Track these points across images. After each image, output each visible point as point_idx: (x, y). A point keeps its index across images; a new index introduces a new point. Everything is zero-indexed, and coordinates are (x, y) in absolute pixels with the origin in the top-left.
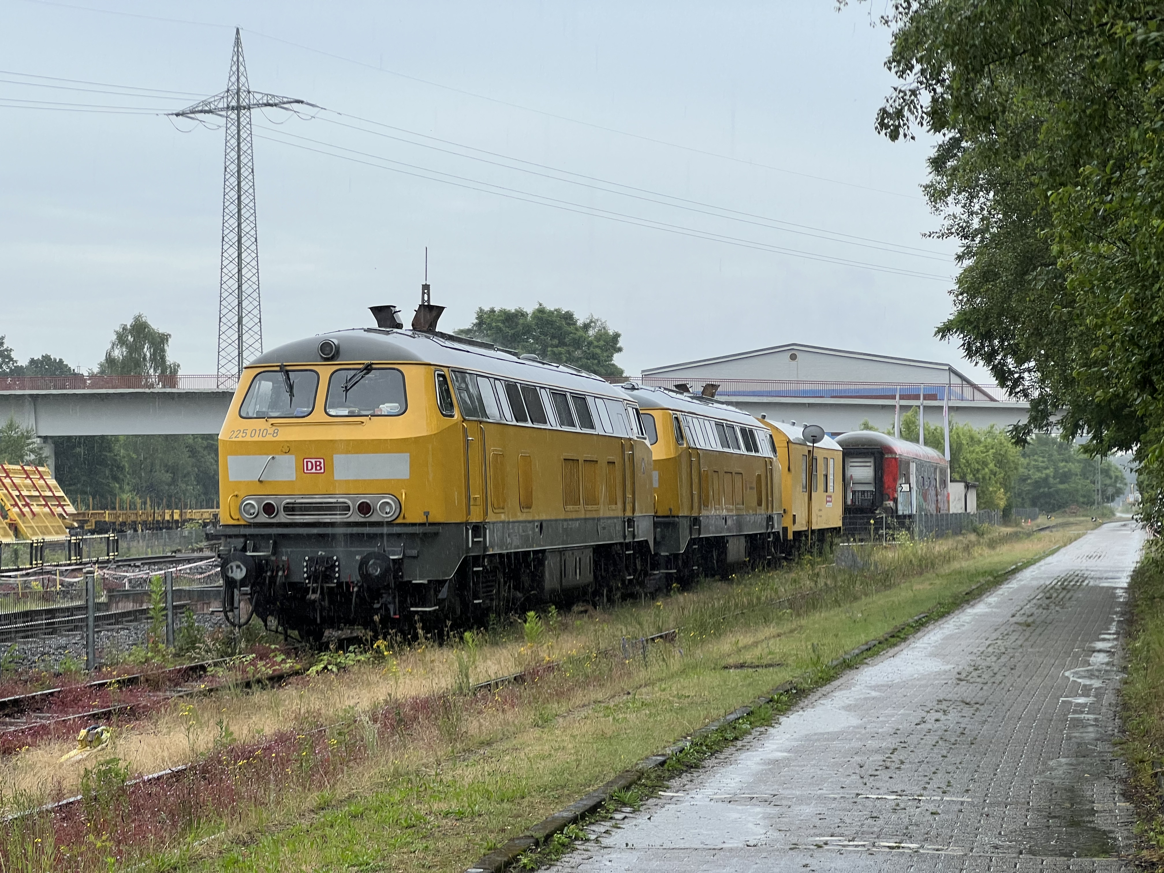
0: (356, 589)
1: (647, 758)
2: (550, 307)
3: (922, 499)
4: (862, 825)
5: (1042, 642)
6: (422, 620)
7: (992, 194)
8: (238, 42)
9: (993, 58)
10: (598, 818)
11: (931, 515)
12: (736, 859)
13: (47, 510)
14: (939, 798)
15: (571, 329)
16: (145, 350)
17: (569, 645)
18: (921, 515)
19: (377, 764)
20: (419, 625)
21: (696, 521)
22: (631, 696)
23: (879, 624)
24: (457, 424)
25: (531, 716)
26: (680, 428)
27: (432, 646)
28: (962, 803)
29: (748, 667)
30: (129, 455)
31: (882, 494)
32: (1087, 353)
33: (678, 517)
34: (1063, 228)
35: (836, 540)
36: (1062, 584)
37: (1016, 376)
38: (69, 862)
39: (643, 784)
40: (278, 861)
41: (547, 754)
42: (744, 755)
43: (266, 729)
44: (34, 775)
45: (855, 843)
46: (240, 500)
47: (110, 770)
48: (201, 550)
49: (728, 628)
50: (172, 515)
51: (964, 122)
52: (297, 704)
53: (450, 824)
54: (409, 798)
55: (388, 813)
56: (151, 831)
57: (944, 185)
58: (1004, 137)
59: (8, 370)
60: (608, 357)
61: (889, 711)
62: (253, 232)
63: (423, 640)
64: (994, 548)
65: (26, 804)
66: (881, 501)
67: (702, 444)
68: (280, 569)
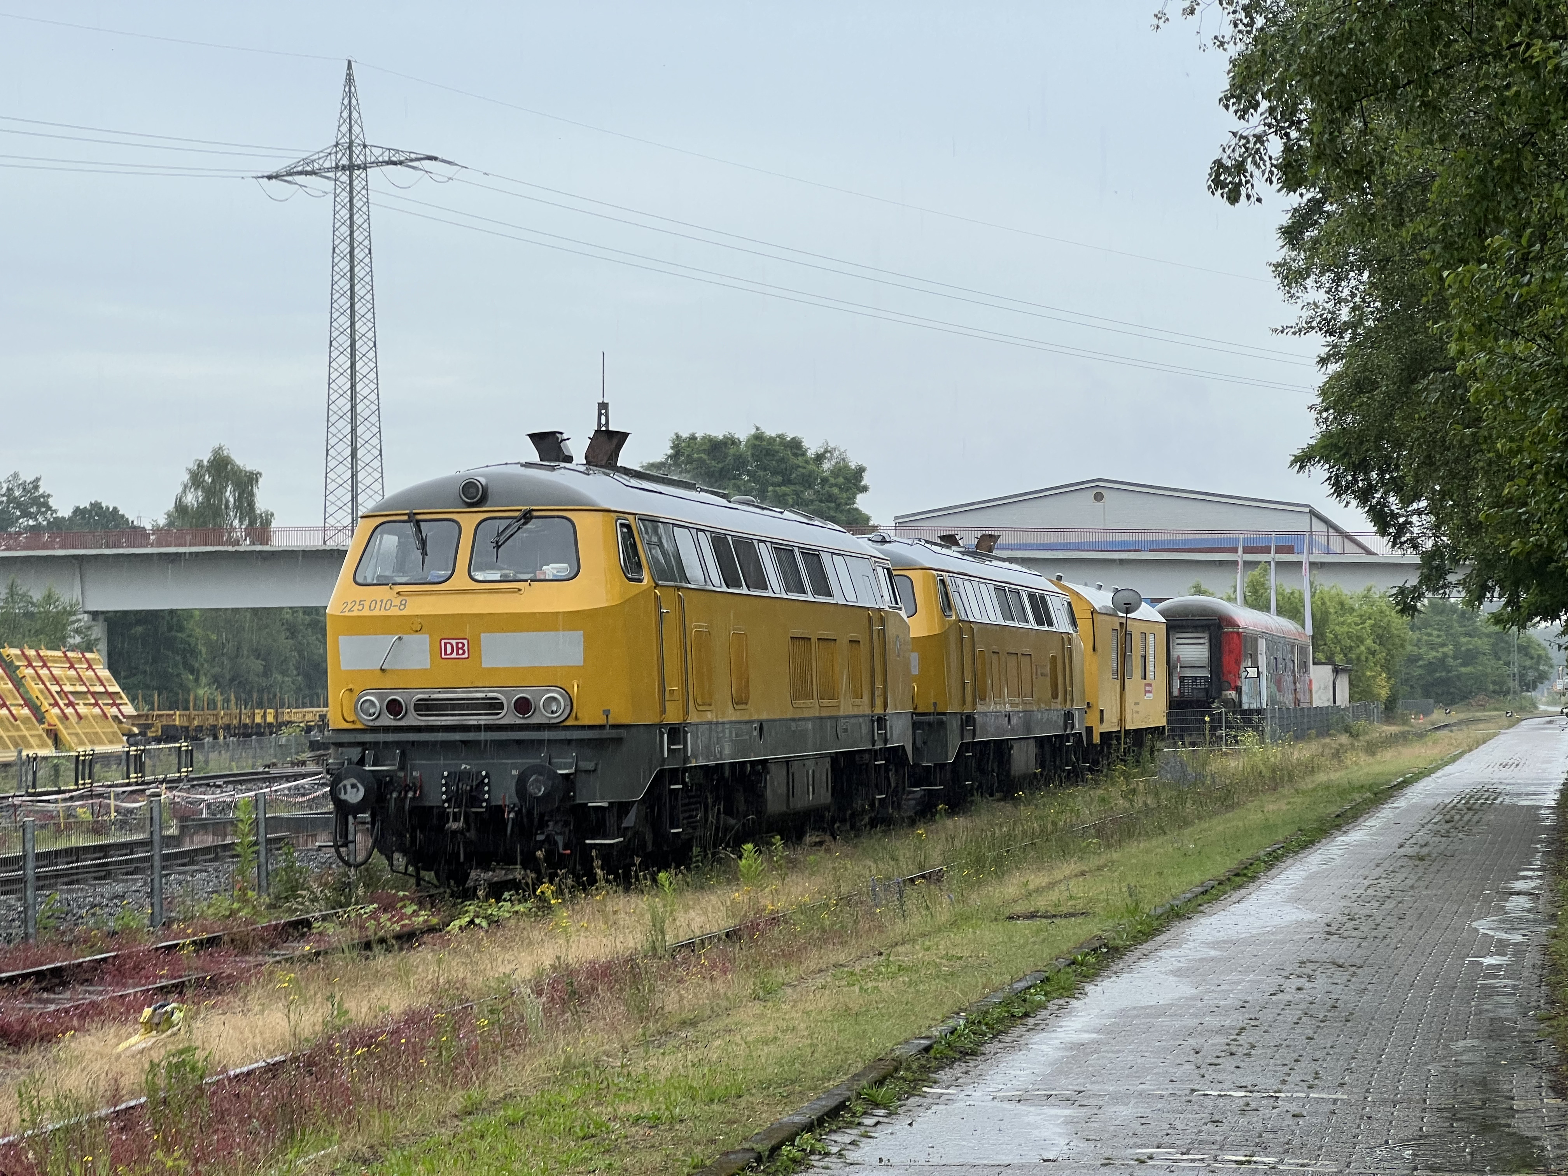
0: (511, 815)
1: (907, 1042)
2: (770, 431)
3: (1274, 689)
4: (1200, 1131)
5: (1441, 882)
6: (600, 856)
7: (1366, 274)
8: (350, 79)
9: (1366, 91)
10: (841, 1124)
11: (1288, 709)
13: (97, 710)
14: (1303, 1095)
15: (800, 461)
16: (228, 493)
17: (800, 889)
18: (1273, 709)
19: (542, 1052)
20: (597, 863)
21: (969, 720)
22: (883, 958)
23: (1218, 858)
24: (647, 589)
25: (749, 986)
26: (946, 594)
27: (616, 892)
28: (1335, 1101)
29: (1040, 917)
30: (206, 635)
31: (1221, 681)
32: (1498, 489)
33: (944, 714)
34: (1464, 320)
35: (1158, 745)
36: (1467, 802)
37: (1401, 520)
39: (902, 1078)
41: (771, 1036)
42: (1038, 1037)
43: (393, 1006)
44: (82, 1071)
45: (1191, 1157)
46: (355, 696)
47: (184, 1063)
48: (304, 763)
49: (1013, 865)
50: (264, 716)
51: (1328, 178)
52: (434, 971)
53: (641, 1133)
54: (585, 1098)
55: (557, 1119)
56: (239, 1145)
57: (1301, 263)
58: (1383, 197)
59: (45, 523)
60: (849, 499)
61: (1234, 976)
62: (370, 334)
63: (603, 884)
64: (1373, 754)
65: (72, 1110)
66: (1220, 690)
67: (977, 615)
68: (410, 789)
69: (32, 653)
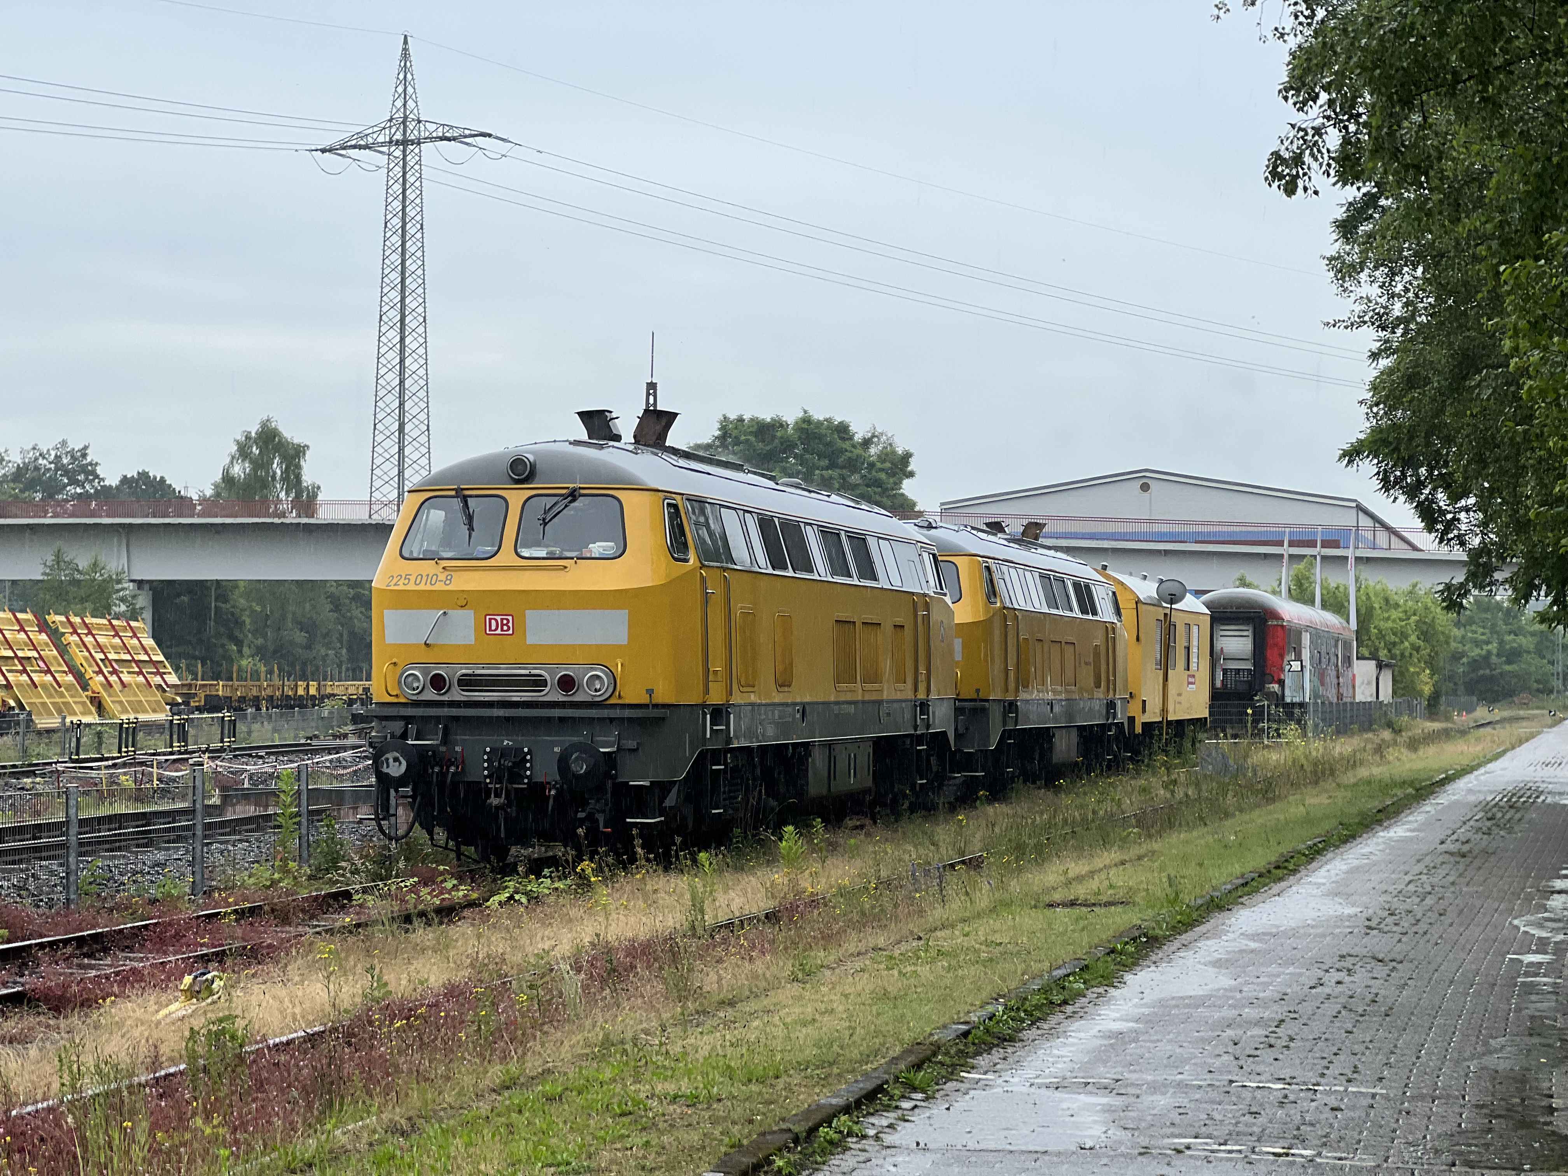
0: (553, 792)
1: (945, 1027)
2: (818, 415)
3: (1317, 683)
4: (1237, 1123)
5: (1482, 879)
6: (641, 835)
7: (1420, 269)
8: (405, 54)
9: (1426, 85)
10: (878, 1107)
11: (1331, 703)
12: (1066, 1166)
13: (141, 679)
14: (1342, 1089)
15: (846, 445)
16: (275, 466)
17: (840, 872)
18: (1316, 703)
19: (581, 1028)
20: (638, 842)
21: (1011, 706)
22: (922, 942)
23: (1260, 850)
24: (693, 570)
25: (788, 967)
26: (991, 581)
27: (655, 871)
28: (1374, 1096)
29: (1080, 905)
30: (251, 607)
31: (1264, 674)
32: (1547, 488)
33: (987, 701)
34: (1519, 317)
35: (1201, 736)
36: (1509, 800)
37: (1449, 516)
38: (168, 1154)
39: (940, 1063)
40: (449, 1157)
41: (810, 1019)
42: (1077, 1024)
43: (432, 979)
44: (123, 1037)
45: (1229, 1148)
46: (399, 670)
47: (223, 1031)
48: (345, 736)
49: (1054, 852)
50: (307, 688)
51: (1386, 172)
52: (474, 945)
53: (679, 1111)
54: (623, 1076)
55: (596, 1095)
56: (278, 1114)
57: (1355, 256)
58: (1441, 193)
59: (92, 491)
60: (895, 484)
61: (1273, 969)
62: (420, 310)
63: (643, 862)
64: (1415, 750)
65: (112, 1076)
66: (1263, 684)
67: (1022, 603)
68: (452, 764)
69: (77, 620)
